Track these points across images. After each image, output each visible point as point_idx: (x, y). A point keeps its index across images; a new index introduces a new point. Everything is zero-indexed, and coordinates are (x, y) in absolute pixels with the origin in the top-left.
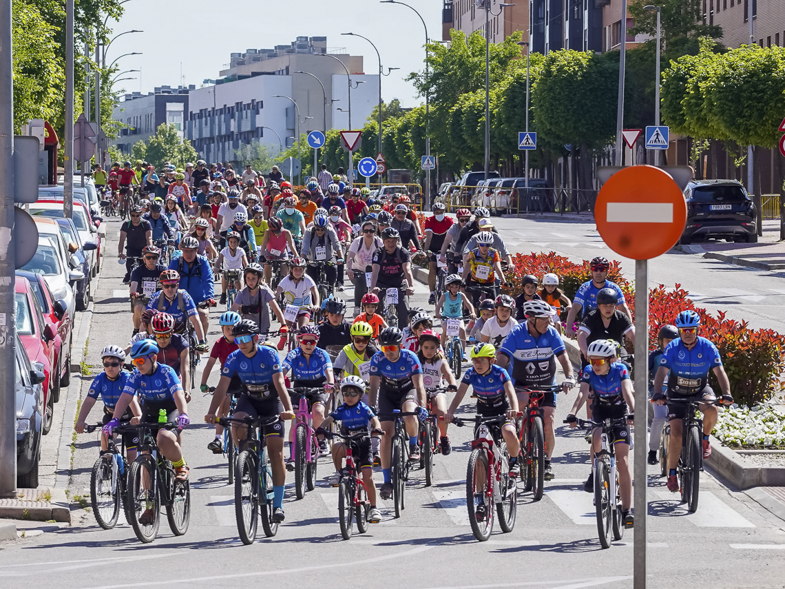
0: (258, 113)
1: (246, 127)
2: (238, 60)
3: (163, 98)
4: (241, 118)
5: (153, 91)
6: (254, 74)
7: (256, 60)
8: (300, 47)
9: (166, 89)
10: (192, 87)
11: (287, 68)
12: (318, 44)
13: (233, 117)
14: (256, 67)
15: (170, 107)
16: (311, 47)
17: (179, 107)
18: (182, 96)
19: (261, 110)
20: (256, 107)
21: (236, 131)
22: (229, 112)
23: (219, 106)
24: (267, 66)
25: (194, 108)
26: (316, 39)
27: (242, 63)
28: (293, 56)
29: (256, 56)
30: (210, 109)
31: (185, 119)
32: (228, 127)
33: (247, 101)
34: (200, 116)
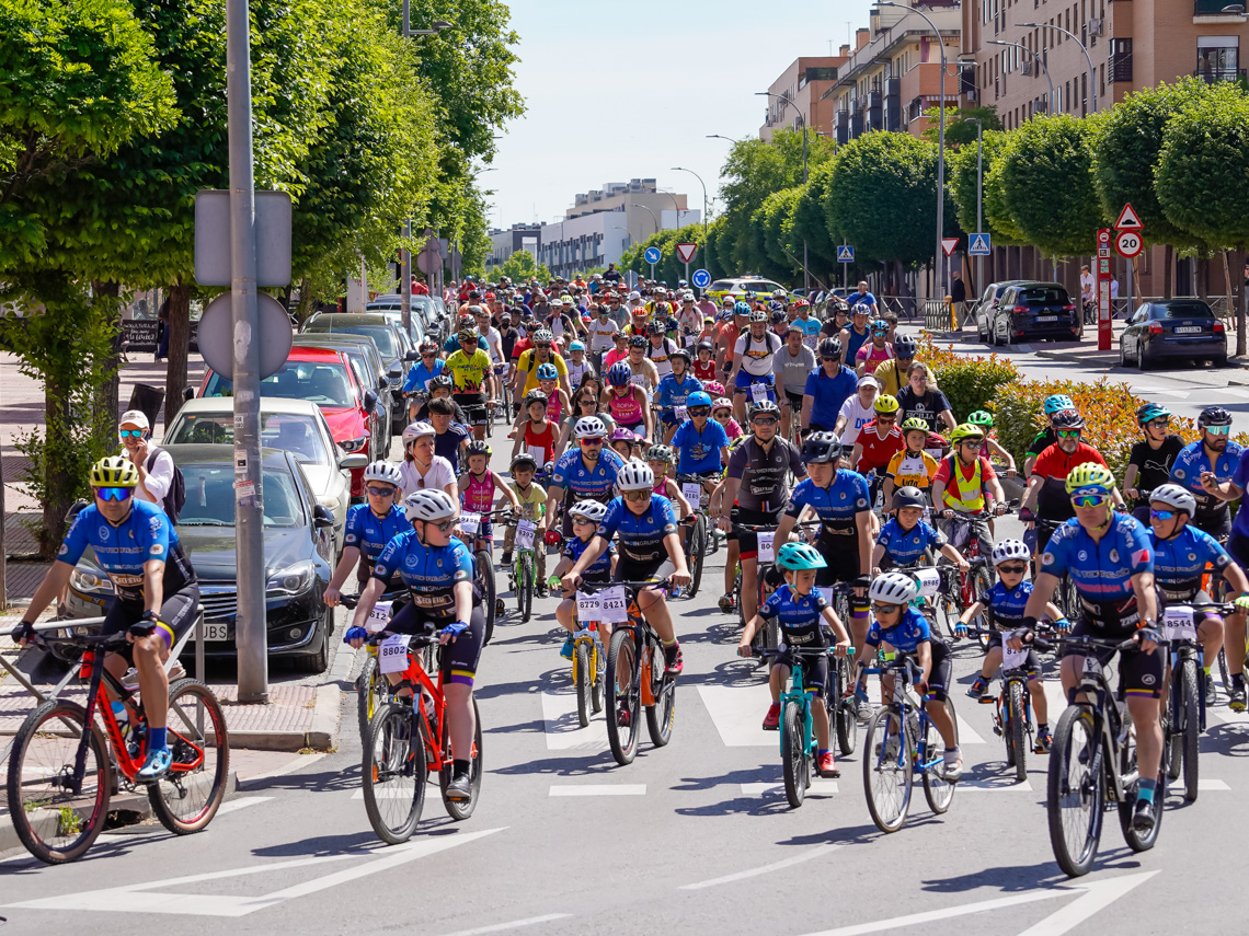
0: (599, 244)
1: (589, 256)
2: (582, 200)
3: (519, 233)
4: (585, 248)
5: (511, 228)
6: (595, 211)
7: (598, 199)
8: (634, 187)
9: (522, 225)
10: (544, 224)
11: (623, 206)
12: (647, 185)
13: (578, 247)
14: (597, 206)
15: (526, 240)
16: (642, 188)
17: (534, 240)
18: (535, 231)
19: (602, 242)
20: (597, 239)
21: (581, 260)
22: (574, 244)
23: (566, 239)
24: (606, 204)
25: (546, 241)
26: (647, 181)
27: (585, 202)
28: (628, 195)
29: (597, 196)
30: (559, 242)
31: (539, 250)
32: (574, 256)
33: (590, 234)
34: (550, 247)
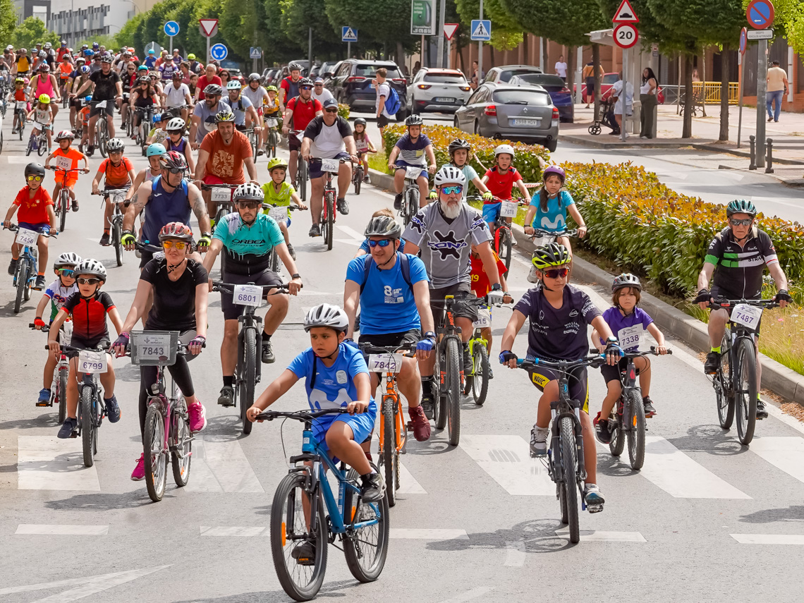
0: (105, 15)
1: (96, 26)
4: (92, 18)
13: (86, 17)
15: (36, 9)
17: (43, 9)
18: (46, 1)
19: (108, 13)
20: (103, 10)
21: (88, 29)
22: (82, 14)
23: (76, 9)
25: (55, 11)
30: (67, 11)
31: (48, 18)
32: (82, 25)
34: (60, 16)
